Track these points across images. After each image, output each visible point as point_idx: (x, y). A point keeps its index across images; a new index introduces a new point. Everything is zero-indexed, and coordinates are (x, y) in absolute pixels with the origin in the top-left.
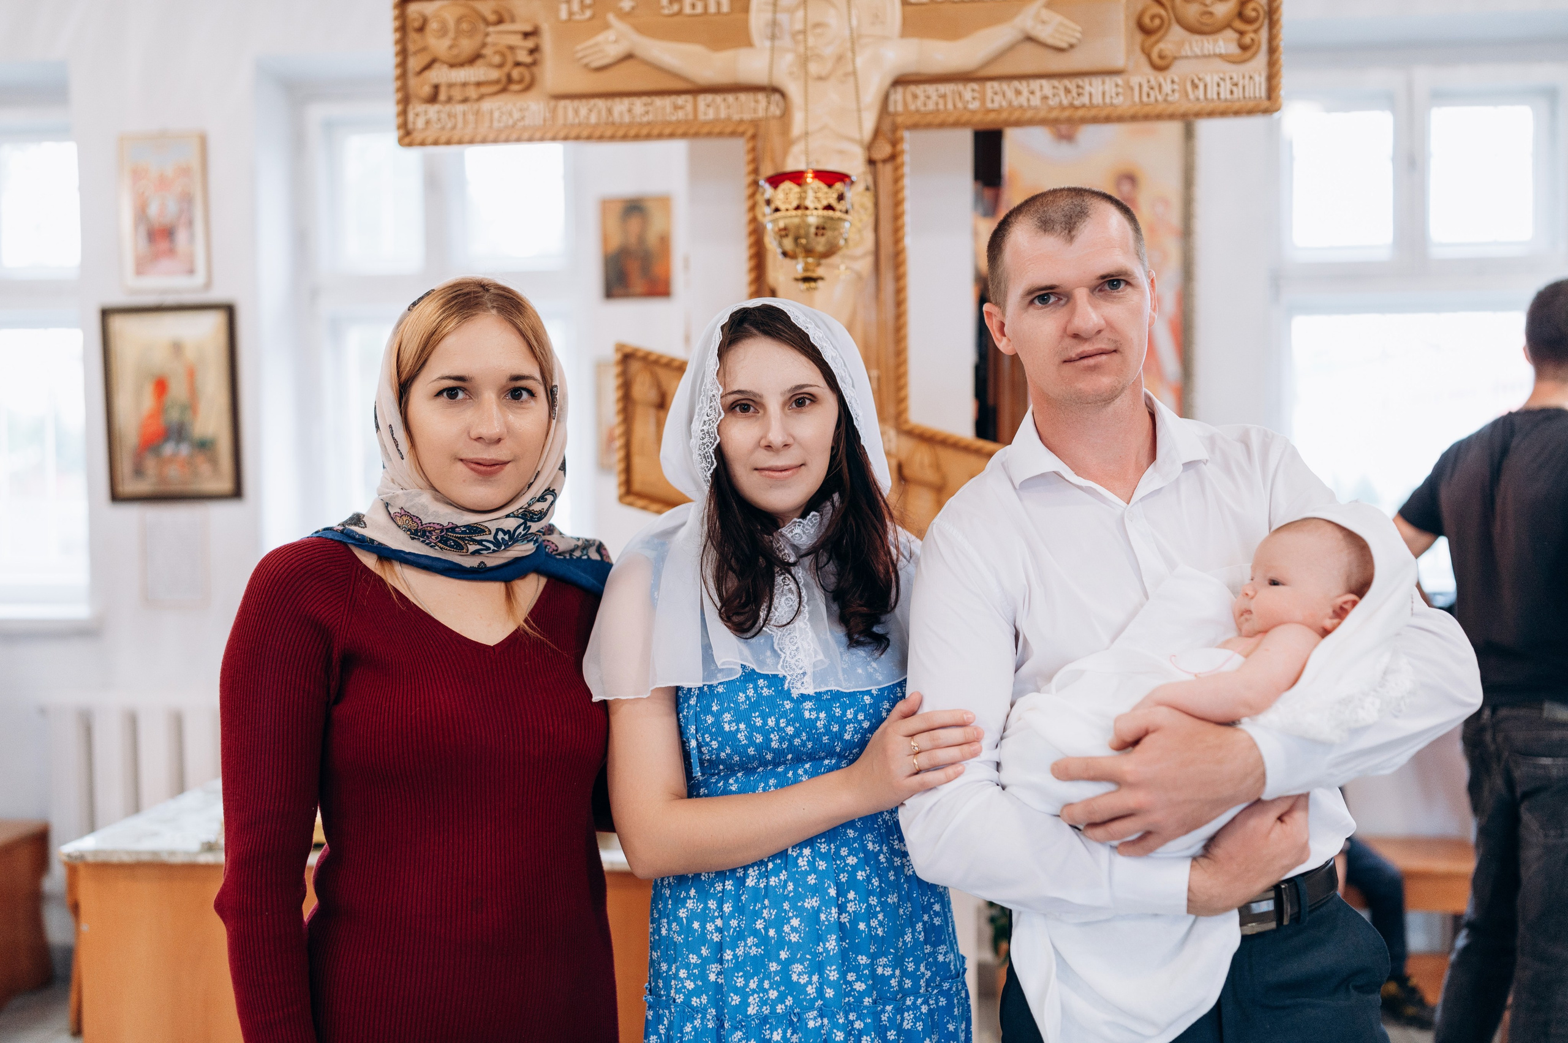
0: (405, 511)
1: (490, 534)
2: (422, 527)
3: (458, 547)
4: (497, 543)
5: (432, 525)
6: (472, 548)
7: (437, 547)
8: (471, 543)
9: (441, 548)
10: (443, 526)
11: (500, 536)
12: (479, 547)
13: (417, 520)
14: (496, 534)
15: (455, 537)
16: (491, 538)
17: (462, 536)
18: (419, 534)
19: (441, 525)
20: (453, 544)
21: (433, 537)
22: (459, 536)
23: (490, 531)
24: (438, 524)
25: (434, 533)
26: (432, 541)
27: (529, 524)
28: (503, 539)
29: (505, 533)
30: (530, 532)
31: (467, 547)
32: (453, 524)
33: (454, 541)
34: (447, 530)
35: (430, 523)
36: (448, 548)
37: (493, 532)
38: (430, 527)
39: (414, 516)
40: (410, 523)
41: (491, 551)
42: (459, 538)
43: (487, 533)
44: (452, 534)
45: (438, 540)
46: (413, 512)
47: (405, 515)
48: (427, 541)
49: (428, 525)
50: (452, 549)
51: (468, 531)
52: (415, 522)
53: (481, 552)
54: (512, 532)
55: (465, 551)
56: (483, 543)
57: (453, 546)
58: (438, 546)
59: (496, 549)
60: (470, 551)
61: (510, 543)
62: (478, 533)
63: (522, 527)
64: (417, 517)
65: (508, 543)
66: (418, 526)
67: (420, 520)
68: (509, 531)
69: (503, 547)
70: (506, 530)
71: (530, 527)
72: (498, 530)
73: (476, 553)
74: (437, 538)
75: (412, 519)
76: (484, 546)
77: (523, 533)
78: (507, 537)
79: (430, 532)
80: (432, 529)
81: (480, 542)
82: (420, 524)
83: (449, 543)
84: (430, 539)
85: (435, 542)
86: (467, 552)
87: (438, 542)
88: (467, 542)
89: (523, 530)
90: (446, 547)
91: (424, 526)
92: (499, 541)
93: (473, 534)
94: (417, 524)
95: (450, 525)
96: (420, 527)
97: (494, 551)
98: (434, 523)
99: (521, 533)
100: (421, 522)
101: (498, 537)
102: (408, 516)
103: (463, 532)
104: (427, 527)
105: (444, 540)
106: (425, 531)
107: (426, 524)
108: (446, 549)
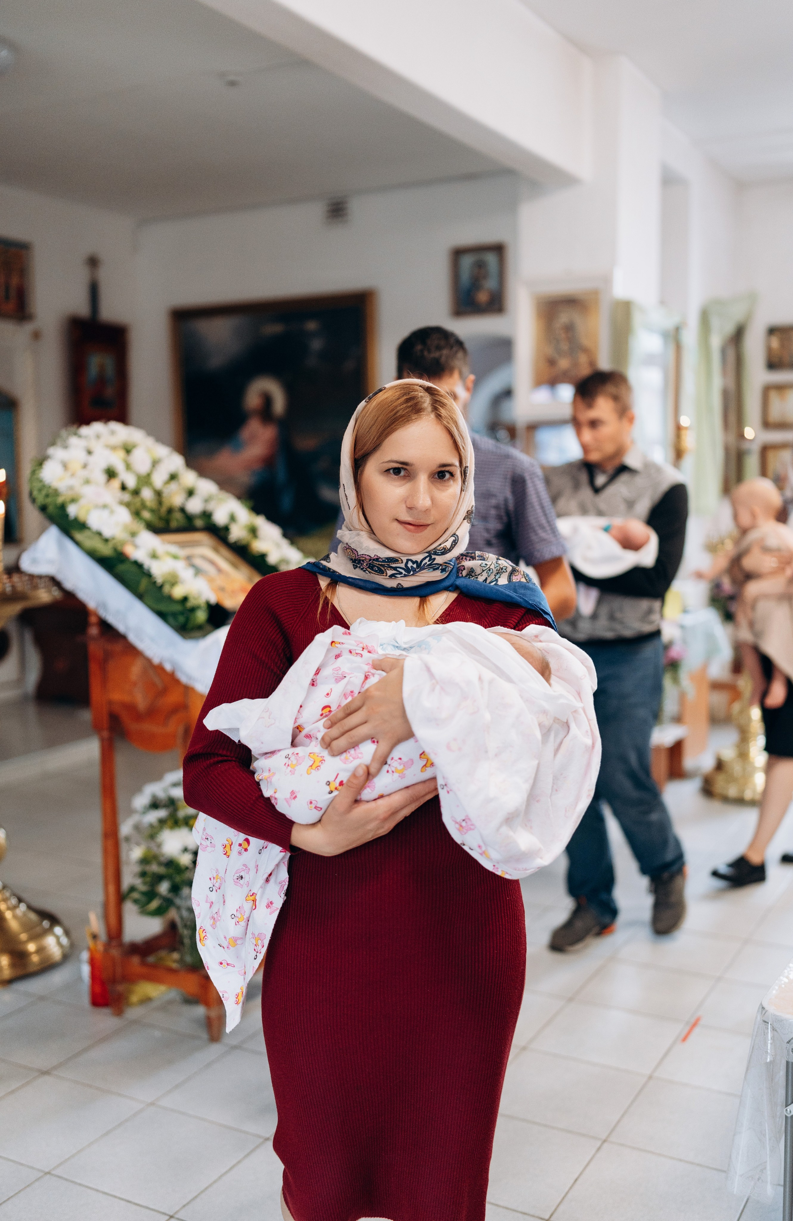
0: (349, 546)
1: (402, 563)
2: (358, 557)
3: (381, 572)
4: (407, 570)
5: (364, 556)
6: (390, 572)
7: (367, 572)
8: (389, 569)
9: (370, 572)
10: (371, 557)
11: (410, 564)
12: (394, 572)
13: (355, 552)
14: (407, 563)
15: (378, 564)
16: (403, 565)
17: (383, 563)
18: (357, 562)
19: (370, 556)
20: (377, 569)
21: (365, 564)
22: (381, 563)
23: (402, 560)
24: (368, 555)
25: (365, 562)
26: (364, 567)
27: (433, 557)
28: (411, 566)
29: (413, 562)
30: (434, 563)
31: (386, 571)
32: (377, 556)
33: (377, 567)
34: (374, 560)
35: (363, 555)
36: (374, 572)
37: (405, 561)
38: (363, 557)
39: (354, 549)
40: (351, 554)
41: (403, 575)
42: (381, 565)
43: (400, 562)
44: (376, 562)
45: (367, 566)
46: (353, 546)
47: (349, 548)
48: (362, 567)
49: (362, 556)
50: (377, 573)
51: (386, 560)
52: (354, 553)
53: (396, 576)
54: (419, 562)
55: (385, 574)
56: (398, 569)
57: (377, 570)
58: (368, 570)
59: (406, 573)
60: (389, 575)
61: (417, 570)
62: (393, 562)
63: (428, 559)
64: (356, 550)
65: (416, 570)
66: (356, 556)
67: (357, 552)
68: (416, 562)
69: (412, 573)
70: (414, 560)
71: (435, 559)
72: (408, 560)
73: (392, 576)
74: (367, 565)
75: (353, 551)
76: (398, 571)
77: (428, 563)
78: (415, 566)
79: (363, 561)
80: (364, 559)
81: (395, 569)
82: (357, 555)
83: (374, 568)
84: (363, 566)
85: (366, 567)
86: (386, 576)
87: (368, 568)
88: (386, 568)
89: (429, 561)
90: (373, 572)
91: (359, 556)
92: (409, 569)
93: (390, 562)
94: (355, 555)
95: (376, 557)
96: (357, 557)
97: (405, 576)
98: (365, 555)
99: (426, 563)
100: (358, 554)
101: (408, 565)
102: (350, 549)
103: (384, 561)
104: (361, 557)
105: (371, 567)
106: (360, 560)
107: (360, 555)
108: (373, 573)
